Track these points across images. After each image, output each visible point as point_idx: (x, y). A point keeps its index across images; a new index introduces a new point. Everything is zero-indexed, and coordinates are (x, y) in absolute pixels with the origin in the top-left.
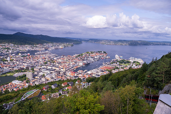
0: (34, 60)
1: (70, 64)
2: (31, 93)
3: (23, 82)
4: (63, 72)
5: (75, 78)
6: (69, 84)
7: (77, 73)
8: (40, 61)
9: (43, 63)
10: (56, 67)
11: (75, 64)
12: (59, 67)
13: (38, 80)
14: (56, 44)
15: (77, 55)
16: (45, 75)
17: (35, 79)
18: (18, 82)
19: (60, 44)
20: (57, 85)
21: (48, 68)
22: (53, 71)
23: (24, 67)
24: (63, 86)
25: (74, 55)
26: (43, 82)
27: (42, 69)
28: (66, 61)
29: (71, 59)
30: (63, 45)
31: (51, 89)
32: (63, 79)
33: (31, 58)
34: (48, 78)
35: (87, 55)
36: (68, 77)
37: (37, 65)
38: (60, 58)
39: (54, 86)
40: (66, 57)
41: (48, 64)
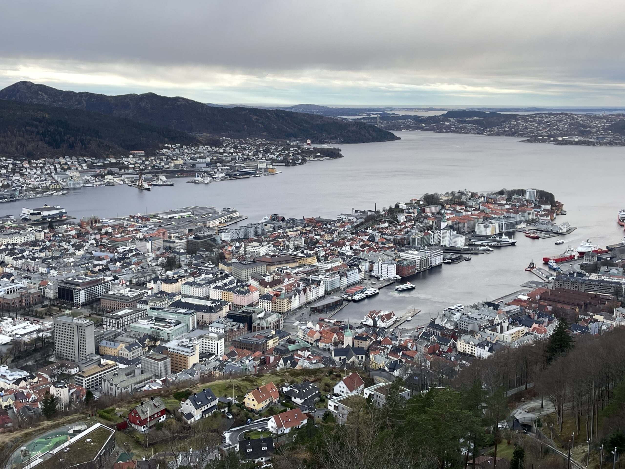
0: (104, 246)
1: (316, 271)
2: (57, 444)
3: (36, 380)
4: (273, 318)
5: (345, 357)
6: (293, 399)
7: (357, 330)
8: (138, 254)
9: (157, 265)
10: (231, 286)
11: (348, 270)
12: (248, 286)
13: (121, 366)
14: (236, 147)
15: (361, 218)
16: (164, 336)
17: (102, 360)
18: (6, 376)
19: (258, 151)
20: (215, 402)
21: (184, 296)
22: (214, 316)
23: (47, 289)
24: (254, 405)
25: (345, 218)
26: (151, 378)
27: (146, 302)
28: (290, 251)
29: (327, 237)
30: (280, 155)
31: (180, 424)
32: (267, 362)
33: (87, 233)
34: (182, 353)
35: (426, 217)
36: (300, 352)
37: (118, 279)
38: (260, 232)
39: (197, 409)
40: (296, 228)
41: (186, 271)
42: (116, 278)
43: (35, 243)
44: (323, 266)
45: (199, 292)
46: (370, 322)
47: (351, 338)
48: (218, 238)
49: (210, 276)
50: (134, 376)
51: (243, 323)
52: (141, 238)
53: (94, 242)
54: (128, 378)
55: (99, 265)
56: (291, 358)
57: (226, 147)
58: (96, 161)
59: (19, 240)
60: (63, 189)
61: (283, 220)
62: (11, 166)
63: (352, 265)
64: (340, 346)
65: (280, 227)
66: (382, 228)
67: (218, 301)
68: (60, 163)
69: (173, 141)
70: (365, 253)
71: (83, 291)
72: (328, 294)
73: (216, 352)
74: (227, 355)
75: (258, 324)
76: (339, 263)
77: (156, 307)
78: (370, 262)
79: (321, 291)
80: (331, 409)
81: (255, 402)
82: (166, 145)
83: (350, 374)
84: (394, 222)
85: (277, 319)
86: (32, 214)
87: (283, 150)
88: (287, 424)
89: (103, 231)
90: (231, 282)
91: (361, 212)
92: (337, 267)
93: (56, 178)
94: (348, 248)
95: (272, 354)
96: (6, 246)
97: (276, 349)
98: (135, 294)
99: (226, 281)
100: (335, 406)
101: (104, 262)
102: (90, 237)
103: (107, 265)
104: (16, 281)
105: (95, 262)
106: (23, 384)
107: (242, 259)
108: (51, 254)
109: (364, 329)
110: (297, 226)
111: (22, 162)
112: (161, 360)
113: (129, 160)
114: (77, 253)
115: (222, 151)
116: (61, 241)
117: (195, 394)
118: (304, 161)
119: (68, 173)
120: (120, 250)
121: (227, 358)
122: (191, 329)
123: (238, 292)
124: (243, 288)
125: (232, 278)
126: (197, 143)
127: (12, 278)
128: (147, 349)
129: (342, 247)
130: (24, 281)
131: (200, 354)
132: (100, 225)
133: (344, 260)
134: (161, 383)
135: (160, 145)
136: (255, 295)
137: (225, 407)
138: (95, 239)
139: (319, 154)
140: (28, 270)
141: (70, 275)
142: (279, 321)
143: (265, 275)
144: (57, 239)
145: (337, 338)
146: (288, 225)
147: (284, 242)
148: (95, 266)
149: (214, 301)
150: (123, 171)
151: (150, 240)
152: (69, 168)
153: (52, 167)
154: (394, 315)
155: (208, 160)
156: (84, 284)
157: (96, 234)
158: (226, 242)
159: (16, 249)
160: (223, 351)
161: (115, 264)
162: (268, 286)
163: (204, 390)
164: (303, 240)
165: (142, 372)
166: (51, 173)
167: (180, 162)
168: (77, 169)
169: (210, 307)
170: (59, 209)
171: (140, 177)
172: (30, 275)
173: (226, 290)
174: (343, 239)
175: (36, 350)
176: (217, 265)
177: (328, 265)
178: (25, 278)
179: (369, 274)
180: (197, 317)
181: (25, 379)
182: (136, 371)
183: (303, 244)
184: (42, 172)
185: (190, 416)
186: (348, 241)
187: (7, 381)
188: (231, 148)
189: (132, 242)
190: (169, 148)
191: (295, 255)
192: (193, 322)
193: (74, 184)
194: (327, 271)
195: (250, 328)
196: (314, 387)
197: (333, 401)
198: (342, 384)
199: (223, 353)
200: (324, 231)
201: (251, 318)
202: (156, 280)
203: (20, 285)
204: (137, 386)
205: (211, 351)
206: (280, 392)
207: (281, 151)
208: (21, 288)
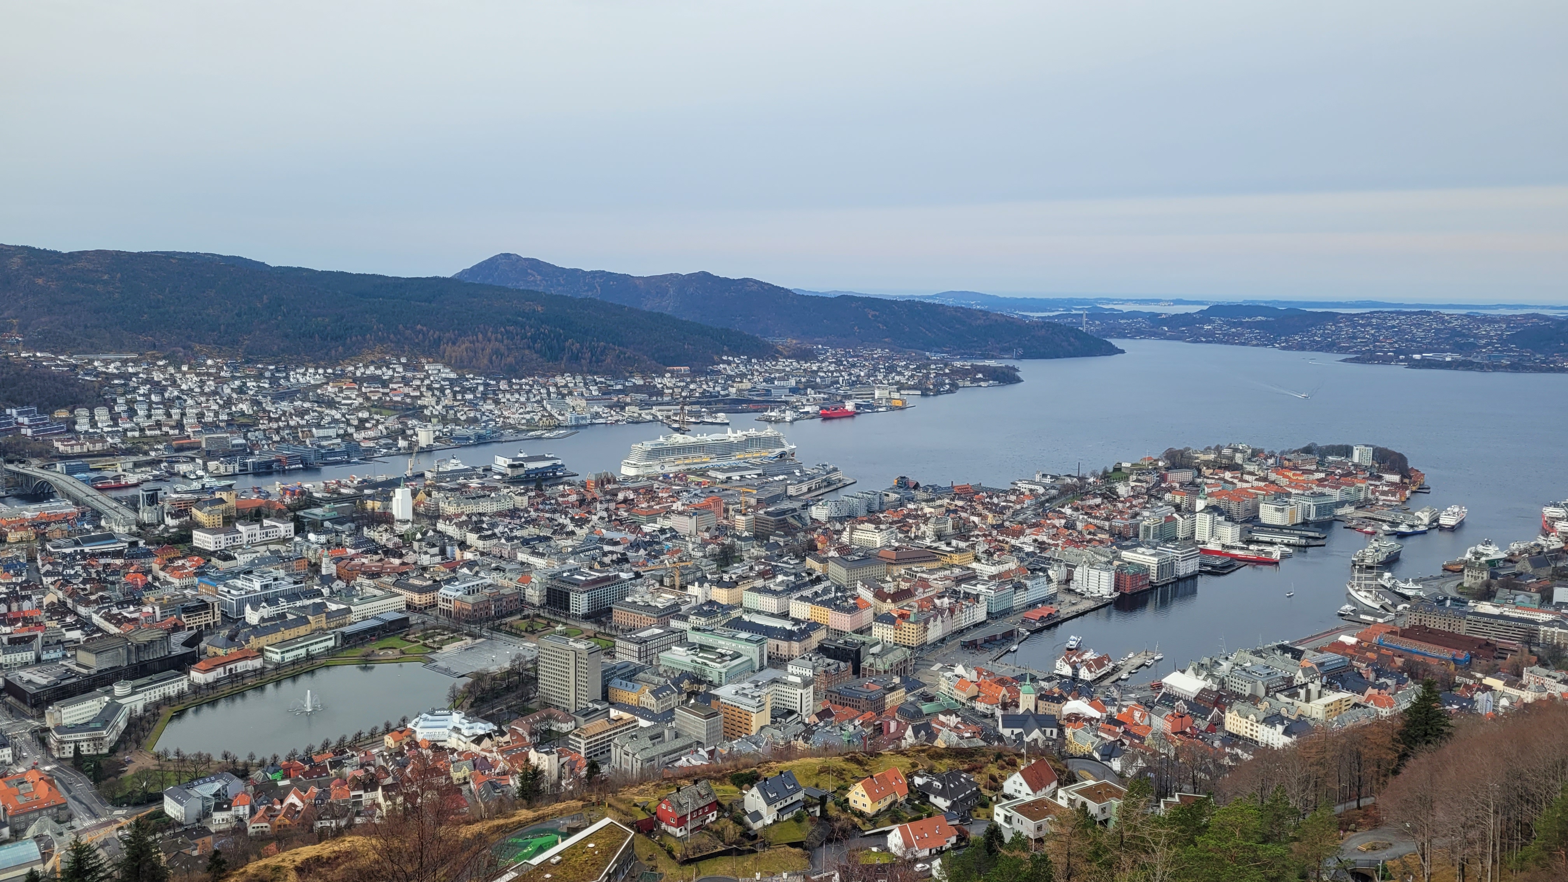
0: (621, 522)
1: (972, 577)
3: (507, 738)
4: (897, 656)
5: (1020, 730)
6: (932, 798)
7: (1043, 684)
8: (675, 537)
9: (705, 557)
10: (825, 597)
11: (1027, 578)
12: (855, 599)
13: (643, 723)
14: (839, 363)
15: (1053, 488)
16: (713, 677)
17: (612, 711)
18: (459, 729)
19: (876, 369)
20: (800, 796)
21: (748, 611)
22: (796, 646)
23: (530, 590)
24: (864, 805)
25: (1024, 487)
26: (690, 746)
27: (685, 618)
28: (928, 542)
29: (991, 519)
30: (912, 376)
31: (739, 829)
32: (885, 732)
33: (594, 499)
34: (742, 706)
35: (1170, 489)
36: (942, 718)
37: (641, 576)
38: (876, 507)
39: (769, 804)
40: (939, 502)
41: (751, 569)
42: (638, 575)
43: (513, 513)
44: (985, 569)
45: (770, 604)
46: (1067, 671)
47: (1033, 696)
48: (805, 515)
49: (792, 578)
50: (663, 741)
51: (845, 661)
52: (681, 508)
53: (605, 514)
54: (654, 744)
55: (612, 553)
56: (927, 727)
57: (822, 361)
58: (612, 383)
59: (487, 507)
60: (558, 427)
61: (916, 486)
62: (481, 388)
63: (1035, 570)
64: (1011, 710)
65: (911, 500)
66: (1091, 507)
67: (803, 622)
68: (556, 385)
69: (736, 351)
70: (1060, 549)
71: (586, 595)
72: (992, 618)
73: (798, 709)
74: (818, 715)
75: (871, 665)
76: (1012, 565)
77: (702, 628)
78: (1067, 565)
79: (980, 614)
80: (999, 820)
81: (867, 800)
82: (725, 358)
83: (1033, 761)
84: (1111, 496)
85: (902, 657)
86: (511, 466)
87: (918, 367)
88: (922, 844)
89: (621, 496)
90: (826, 591)
91: (1052, 477)
92: (1010, 571)
93: (549, 407)
94: (1028, 539)
95: (894, 718)
96: (469, 516)
97: (901, 710)
98: (668, 604)
99: (819, 588)
100: (1006, 817)
101: (619, 549)
102: (598, 505)
103: (624, 554)
104: (482, 574)
105: (607, 548)
106: (486, 743)
107: (844, 550)
108: (537, 531)
109: (1055, 682)
110: (939, 498)
111: (498, 383)
112: (707, 717)
113: (665, 381)
114: (577, 530)
115: (815, 368)
116: (554, 511)
117: (766, 779)
118: (954, 387)
119: (568, 400)
120: (647, 528)
121: (817, 721)
122: (757, 667)
123: (838, 608)
124: (846, 601)
125: (828, 583)
126: (774, 354)
127: (477, 568)
128: (684, 697)
129: (1018, 538)
130: (495, 574)
131: (773, 710)
132: (616, 486)
133: (1021, 560)
134: (706, 756)
135: (716, 358)
136: (866, 616)
137: (816, 805)
138: (607, 510)
139: (980, 376)
140: (501, 557)
141: (566, 567)
142: (906, 661)
143: (884, 581)
144: (547, 507)
145: (1008, 695)
146: (925, 496)
147: (917, 525)
148: (605, 554)
149: (797, 622)
150: (654, 398)
151: (695, 514)
152: (570, 393)
153: (543, 391)
154: (1110, 661)
155: (792, 382)
156: (587, 583)
157: (608, 501)
158: (819, 522)
159: (483, 522)
160: (811, 707)
161: (637, 551)
162: (889, 600)
163: (781, 773)
164: (950, 523)
165: (677, 736)
166: (542, 400)
167: (746, 385)
168: (582, 395)
169: (790, 631)
170: (552, 459)
171: (682, 409)
172: (503, 564)
173: (818, 603)
174: (1021, 523)
175: (508, 689)
176: (803, 560)
177: (993, 568)
178: (497, 569)
179: (1065, 587)
180: (769, 648)
181: (489, 736)
182: (666, 732)
183: (949, 530)
184: (528, 399)
185: (757, 816)
186: (1030, 526)
187: (462, 737)
188: (831, 363)
189: (665, 517)
190: (729, 363)
191: (936, 548)
192: (761, 656)
193: (577, 419)
194: (992, 577)
195: (857, 671)
196: (969, 781)
197: (1003, 807)
198: (1017, 777)
199: (811, 711)
200: (987, 508)
201: (858, 652)
202: (702, 580)
203: (489, 581)
204: (666, 759)
205: (791, 706)
206: (910, 785)
207: (914, 369)
208: (490, 585)
